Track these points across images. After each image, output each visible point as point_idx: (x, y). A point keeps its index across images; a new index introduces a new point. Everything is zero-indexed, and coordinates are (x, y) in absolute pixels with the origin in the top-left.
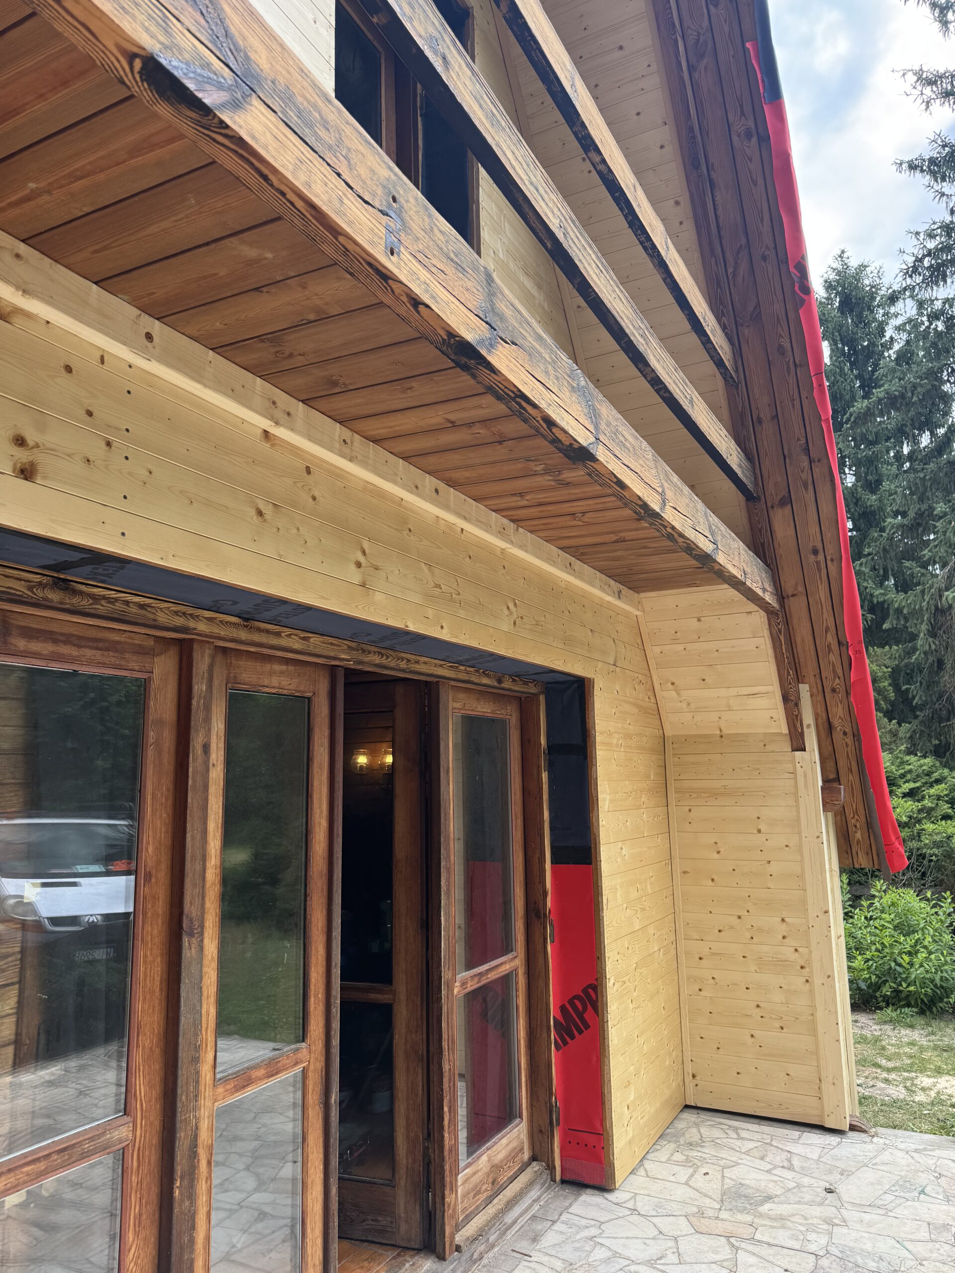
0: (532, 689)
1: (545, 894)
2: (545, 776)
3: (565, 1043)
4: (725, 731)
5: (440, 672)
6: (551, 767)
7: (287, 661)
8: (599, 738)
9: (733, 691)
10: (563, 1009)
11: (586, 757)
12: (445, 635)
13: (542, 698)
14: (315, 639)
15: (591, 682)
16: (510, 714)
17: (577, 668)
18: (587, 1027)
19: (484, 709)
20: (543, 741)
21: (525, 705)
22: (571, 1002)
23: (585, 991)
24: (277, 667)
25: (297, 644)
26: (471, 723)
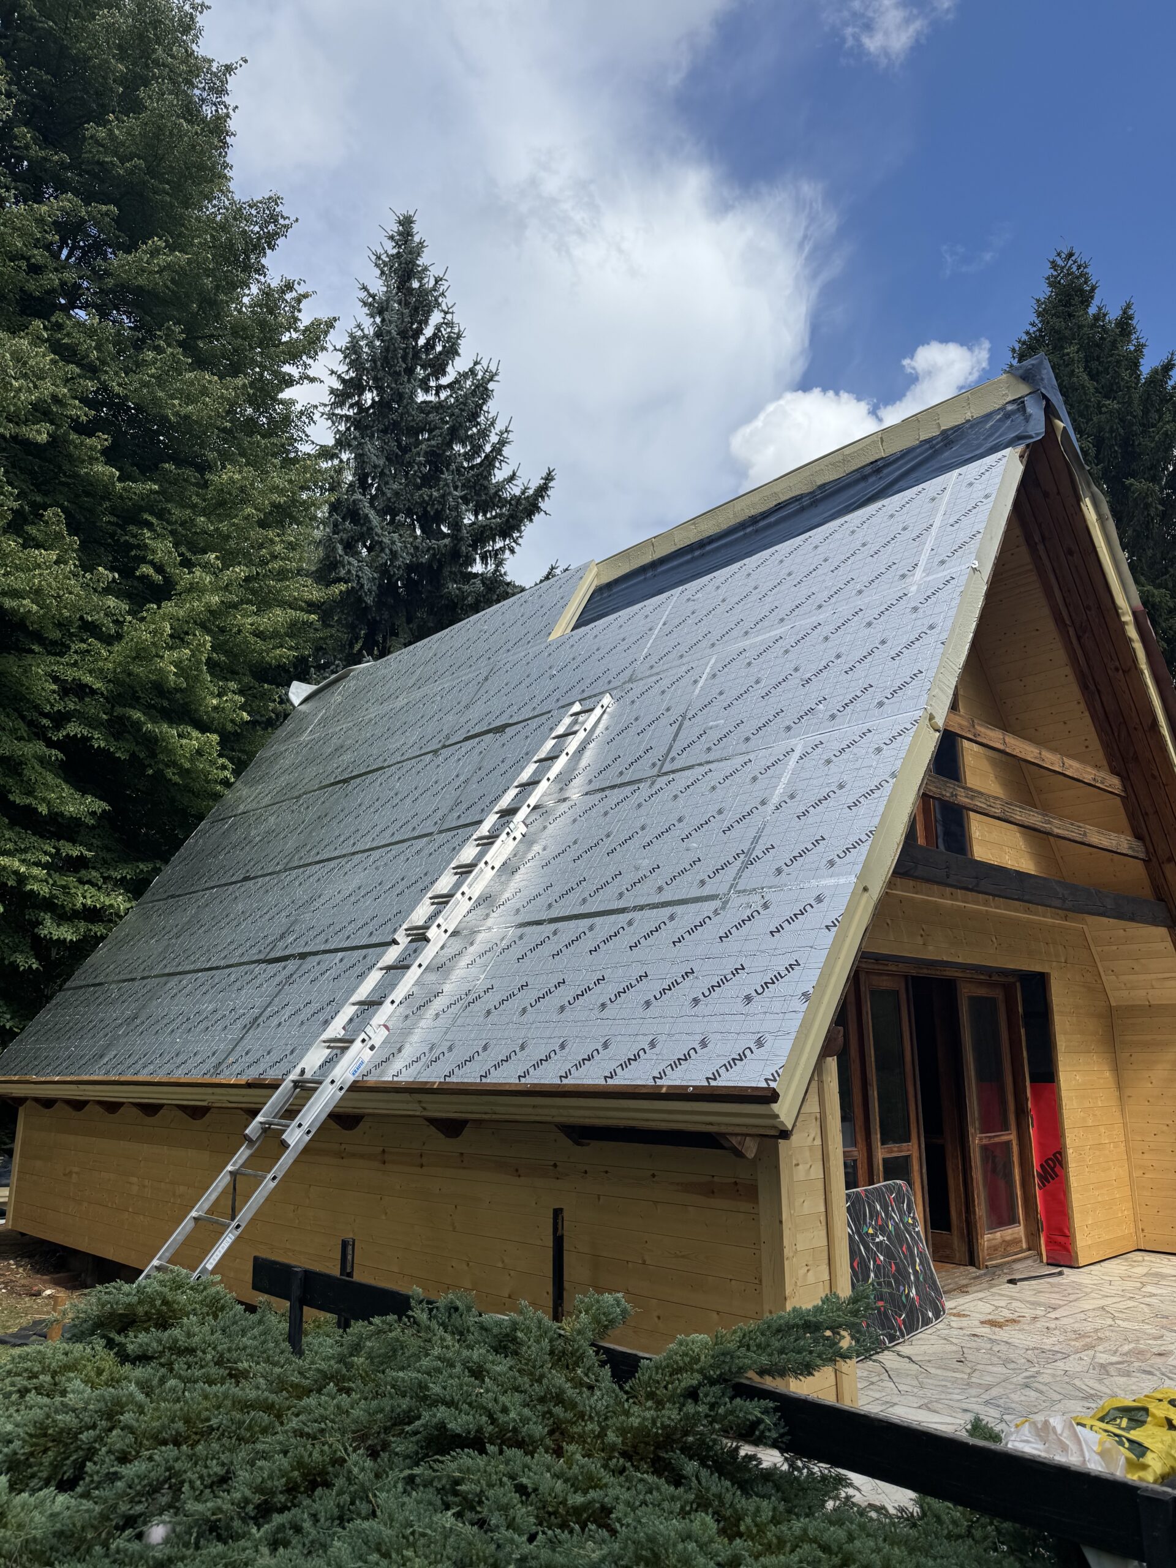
0: (1011, 980)
1: (1027, 1100)
2: (1023, 1031)
3: (1044, 1185)
4: (1152, 1002)
5: (957, 974)
6: (1026, 1026)
7: (888, 975)
8: (1055, 1008)
9: (1154, 976)
10: (1042, 1166)
11: (1048, 1020)
12: (960, 960)
13: (1018, 984)
14: (901, 965)
15: (1048, 974)
16: (998, 994)
17: (1038, 968)
18: (1057, 1176)
19: (982, 992)
20: (1020, 1010)
21: (1008, 989)
22: (1046, 1162)
23: (1054, 1155)
24: (885, 978)
25: (894, 969)
26: (974, 1001)
